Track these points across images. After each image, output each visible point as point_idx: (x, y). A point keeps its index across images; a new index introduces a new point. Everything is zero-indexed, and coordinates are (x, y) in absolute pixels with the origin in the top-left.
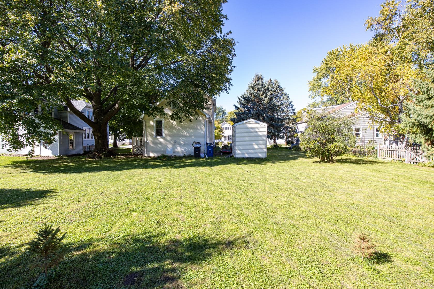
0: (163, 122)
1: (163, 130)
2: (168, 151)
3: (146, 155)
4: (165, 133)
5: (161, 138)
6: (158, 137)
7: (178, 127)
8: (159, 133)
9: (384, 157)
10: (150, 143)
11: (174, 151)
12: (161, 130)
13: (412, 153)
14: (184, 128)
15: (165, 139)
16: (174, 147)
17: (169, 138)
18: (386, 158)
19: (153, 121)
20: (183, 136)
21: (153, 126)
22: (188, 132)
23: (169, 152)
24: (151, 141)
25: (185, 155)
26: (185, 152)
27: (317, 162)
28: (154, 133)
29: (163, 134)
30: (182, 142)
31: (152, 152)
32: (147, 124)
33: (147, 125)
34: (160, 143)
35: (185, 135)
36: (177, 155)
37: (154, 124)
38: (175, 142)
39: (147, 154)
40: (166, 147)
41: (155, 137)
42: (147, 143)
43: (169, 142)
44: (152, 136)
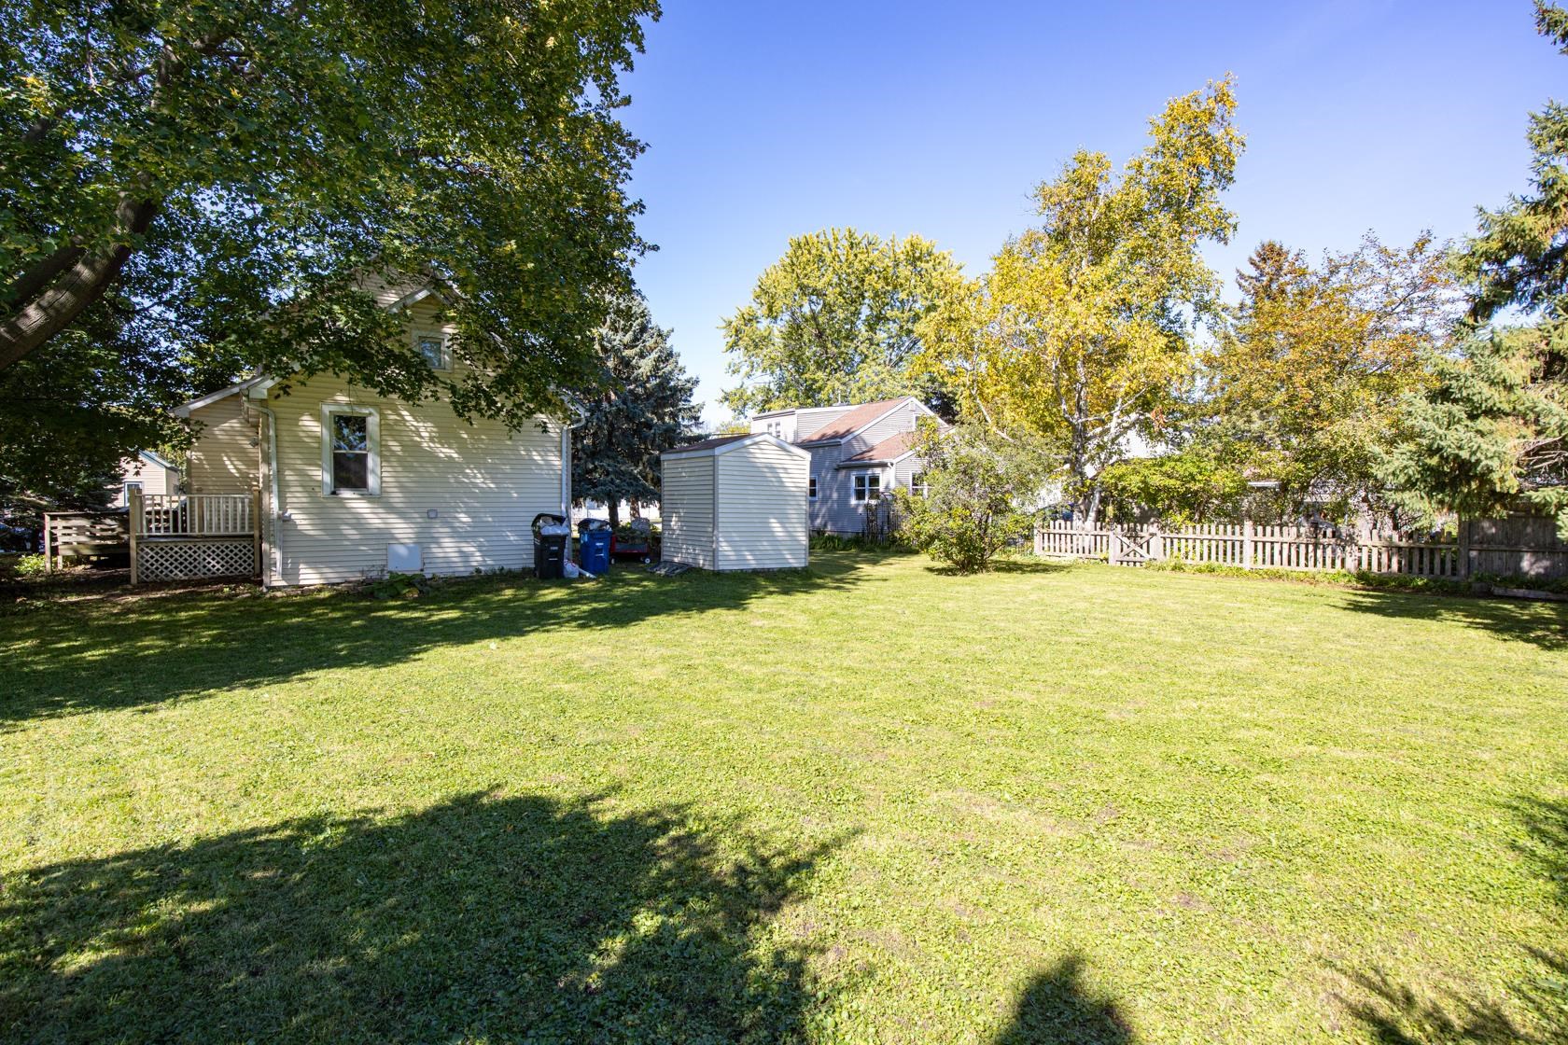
0: (373, 422)
1: (372, 461)
2: (398, 556)
3: (277, 580)
4: (377, 473)
5: (363, 497)
6: (346, 494)
7: (445, 452)
8: (349, 473)
9: (1051, 552)
10: (300, 520)
11: (426, 558)
12: (362, 460)
13: (1125, 539)
14: (471, 457)
15: (379, 499)
16: (424, 540)
17: (397, 497)
18: (1057, 553)
19: (318, 417)
20: (468, 490)
21: (319, 439)
22: (492, 473)
23: (403, 559)
24: (303, 510)
25: (478, 571)
26: (477, 560)
27: (941, 571)
28: (324, 476)
29: (372, 481)
30: (464, 518)
31: (313, 563)
32: (282, 427)
33: (285, 437)
34: (358, 522)
35: (475, 485)
36: (442, 571)
37: (325, 432)
38: (432, 515)
39: (284, 575)
40: (385, 537)
41: (327, 490)
42: (285, 520)
43: (401, 514)
44: (310, 487)
